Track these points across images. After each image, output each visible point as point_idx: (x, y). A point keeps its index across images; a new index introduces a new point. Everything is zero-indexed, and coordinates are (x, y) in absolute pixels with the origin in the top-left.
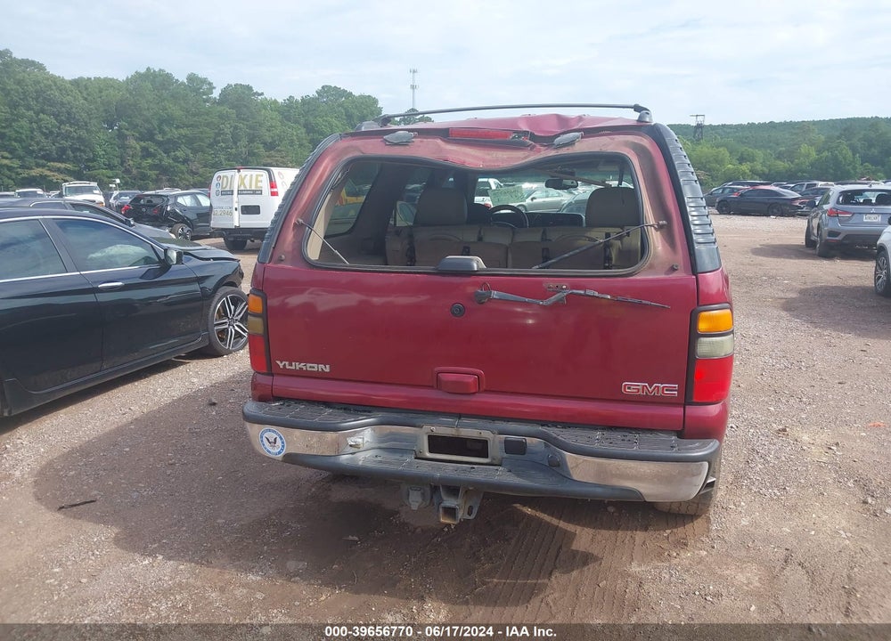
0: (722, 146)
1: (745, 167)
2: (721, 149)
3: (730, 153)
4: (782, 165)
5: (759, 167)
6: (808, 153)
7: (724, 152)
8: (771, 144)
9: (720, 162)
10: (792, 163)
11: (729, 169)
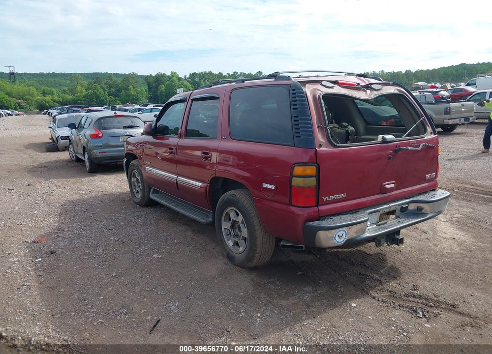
0: (30, 86)
1: (48, 98)
2: (31, 87)
3: (37, 89)
4: (69, 97)
5: (56, 98)
6: (82, 91)
7: (33, 89)
8: (57, 85)
9: (32, 95)
10: (74, 95)
11: (39, 99)
